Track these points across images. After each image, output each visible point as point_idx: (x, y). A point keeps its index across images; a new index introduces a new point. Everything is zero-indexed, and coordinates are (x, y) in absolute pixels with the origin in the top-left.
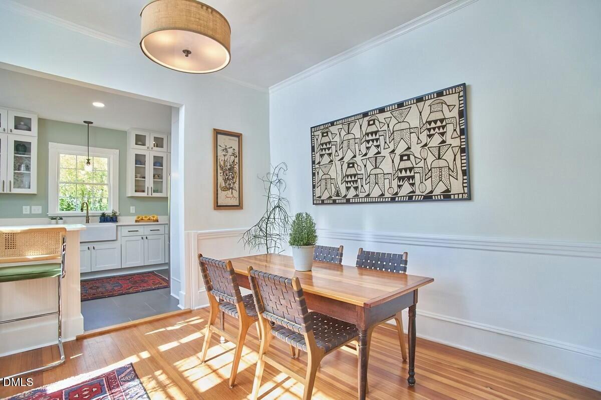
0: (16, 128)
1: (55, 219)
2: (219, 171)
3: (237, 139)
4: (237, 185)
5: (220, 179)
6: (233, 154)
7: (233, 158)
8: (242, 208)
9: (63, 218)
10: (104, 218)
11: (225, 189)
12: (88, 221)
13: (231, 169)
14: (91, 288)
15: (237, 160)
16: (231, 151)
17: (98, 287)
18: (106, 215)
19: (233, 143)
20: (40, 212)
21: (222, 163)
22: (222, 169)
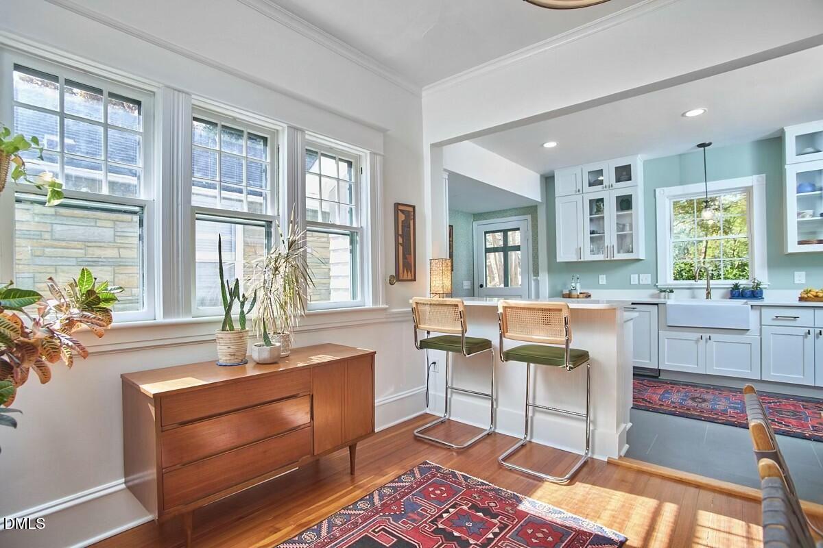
0: (618, 180)
1: (664, 291)
9: (674, 290)
10: (739, 293)
12: (710, 296)
14: (693, 399)
17: (704, 401)
18: (742, 286)
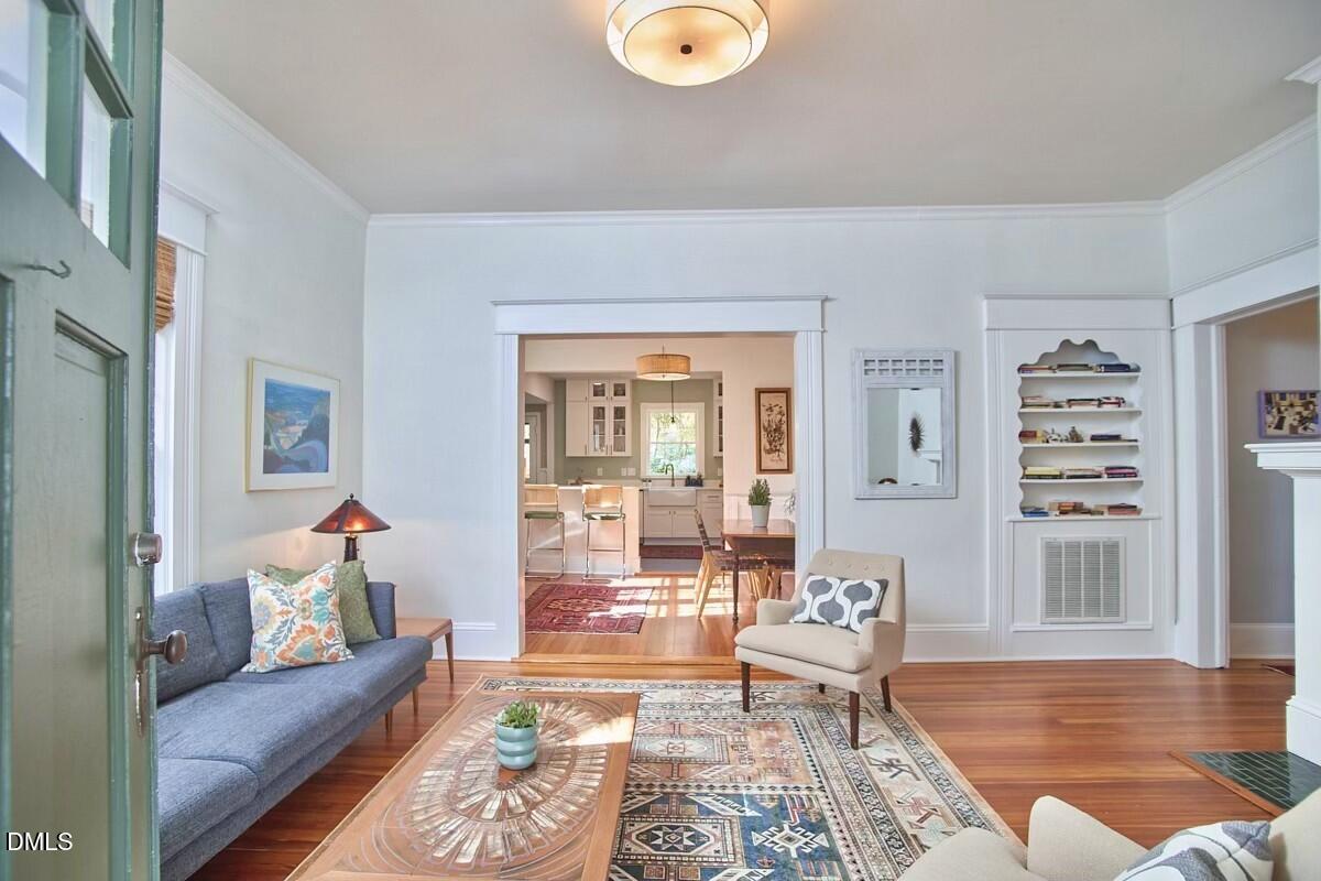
0: (615, 395)
1: (645, 481)
2: (763, 433)
3: (784, 395)
4: (785, 447)
5: (764, 442)
6: (780, 413)
7: (779, 416)
8: (791, 472)
9: (652, 480)
10: (689, 481)
11: (769, 452)
12: (673, 485)
13: (778, 430)
15: (784, 418)
16: (776, 410)
18: (692, 478)
19: (781, 399)
20: (634, 474)
21: (766, 424)
22: (766, 430)
